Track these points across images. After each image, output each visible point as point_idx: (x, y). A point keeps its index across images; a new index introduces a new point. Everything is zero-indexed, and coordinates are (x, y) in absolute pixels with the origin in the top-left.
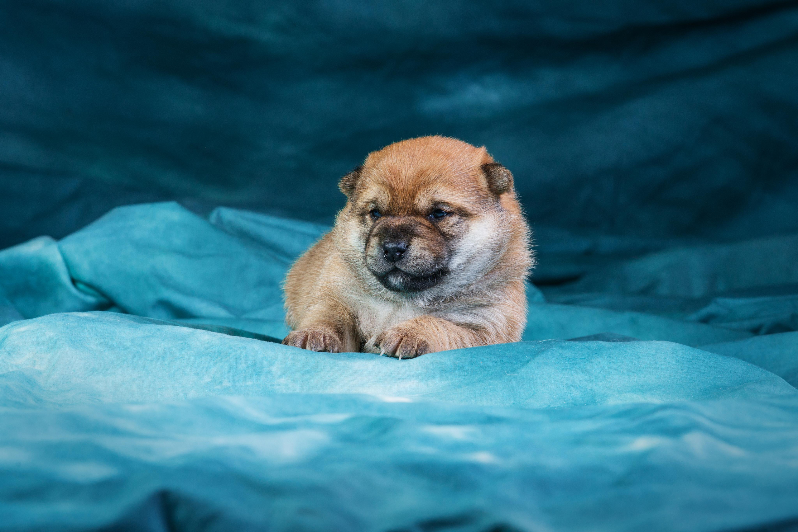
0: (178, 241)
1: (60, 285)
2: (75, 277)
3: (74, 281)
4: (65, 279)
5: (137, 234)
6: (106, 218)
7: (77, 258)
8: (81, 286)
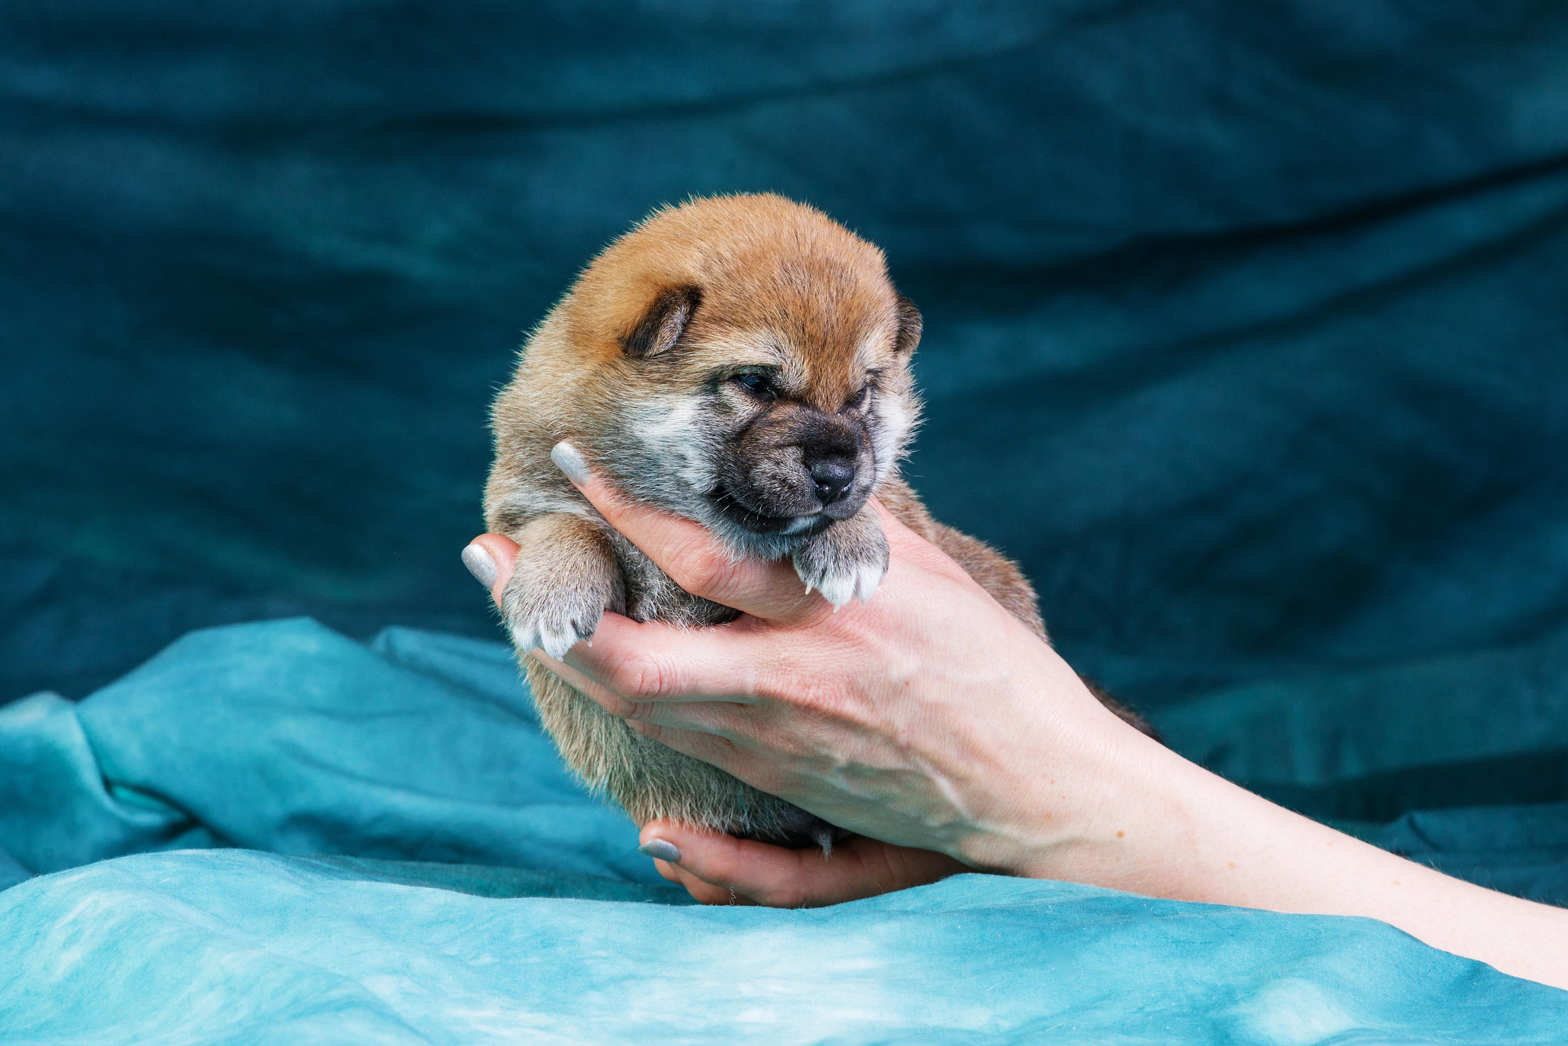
0: (317, 689)
1: (81, 792)
2: (112, 775)
3: (108, 785)
4: (90, 779)
5: (236, 682)
6: (171, 652)
7: (116, 736)
8: (122, 793)
